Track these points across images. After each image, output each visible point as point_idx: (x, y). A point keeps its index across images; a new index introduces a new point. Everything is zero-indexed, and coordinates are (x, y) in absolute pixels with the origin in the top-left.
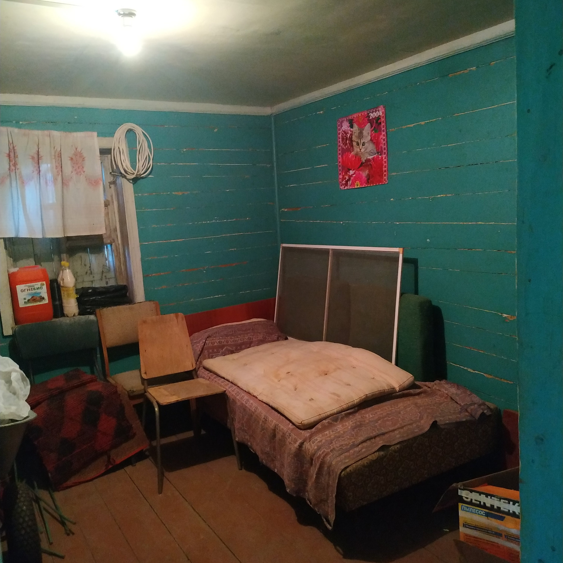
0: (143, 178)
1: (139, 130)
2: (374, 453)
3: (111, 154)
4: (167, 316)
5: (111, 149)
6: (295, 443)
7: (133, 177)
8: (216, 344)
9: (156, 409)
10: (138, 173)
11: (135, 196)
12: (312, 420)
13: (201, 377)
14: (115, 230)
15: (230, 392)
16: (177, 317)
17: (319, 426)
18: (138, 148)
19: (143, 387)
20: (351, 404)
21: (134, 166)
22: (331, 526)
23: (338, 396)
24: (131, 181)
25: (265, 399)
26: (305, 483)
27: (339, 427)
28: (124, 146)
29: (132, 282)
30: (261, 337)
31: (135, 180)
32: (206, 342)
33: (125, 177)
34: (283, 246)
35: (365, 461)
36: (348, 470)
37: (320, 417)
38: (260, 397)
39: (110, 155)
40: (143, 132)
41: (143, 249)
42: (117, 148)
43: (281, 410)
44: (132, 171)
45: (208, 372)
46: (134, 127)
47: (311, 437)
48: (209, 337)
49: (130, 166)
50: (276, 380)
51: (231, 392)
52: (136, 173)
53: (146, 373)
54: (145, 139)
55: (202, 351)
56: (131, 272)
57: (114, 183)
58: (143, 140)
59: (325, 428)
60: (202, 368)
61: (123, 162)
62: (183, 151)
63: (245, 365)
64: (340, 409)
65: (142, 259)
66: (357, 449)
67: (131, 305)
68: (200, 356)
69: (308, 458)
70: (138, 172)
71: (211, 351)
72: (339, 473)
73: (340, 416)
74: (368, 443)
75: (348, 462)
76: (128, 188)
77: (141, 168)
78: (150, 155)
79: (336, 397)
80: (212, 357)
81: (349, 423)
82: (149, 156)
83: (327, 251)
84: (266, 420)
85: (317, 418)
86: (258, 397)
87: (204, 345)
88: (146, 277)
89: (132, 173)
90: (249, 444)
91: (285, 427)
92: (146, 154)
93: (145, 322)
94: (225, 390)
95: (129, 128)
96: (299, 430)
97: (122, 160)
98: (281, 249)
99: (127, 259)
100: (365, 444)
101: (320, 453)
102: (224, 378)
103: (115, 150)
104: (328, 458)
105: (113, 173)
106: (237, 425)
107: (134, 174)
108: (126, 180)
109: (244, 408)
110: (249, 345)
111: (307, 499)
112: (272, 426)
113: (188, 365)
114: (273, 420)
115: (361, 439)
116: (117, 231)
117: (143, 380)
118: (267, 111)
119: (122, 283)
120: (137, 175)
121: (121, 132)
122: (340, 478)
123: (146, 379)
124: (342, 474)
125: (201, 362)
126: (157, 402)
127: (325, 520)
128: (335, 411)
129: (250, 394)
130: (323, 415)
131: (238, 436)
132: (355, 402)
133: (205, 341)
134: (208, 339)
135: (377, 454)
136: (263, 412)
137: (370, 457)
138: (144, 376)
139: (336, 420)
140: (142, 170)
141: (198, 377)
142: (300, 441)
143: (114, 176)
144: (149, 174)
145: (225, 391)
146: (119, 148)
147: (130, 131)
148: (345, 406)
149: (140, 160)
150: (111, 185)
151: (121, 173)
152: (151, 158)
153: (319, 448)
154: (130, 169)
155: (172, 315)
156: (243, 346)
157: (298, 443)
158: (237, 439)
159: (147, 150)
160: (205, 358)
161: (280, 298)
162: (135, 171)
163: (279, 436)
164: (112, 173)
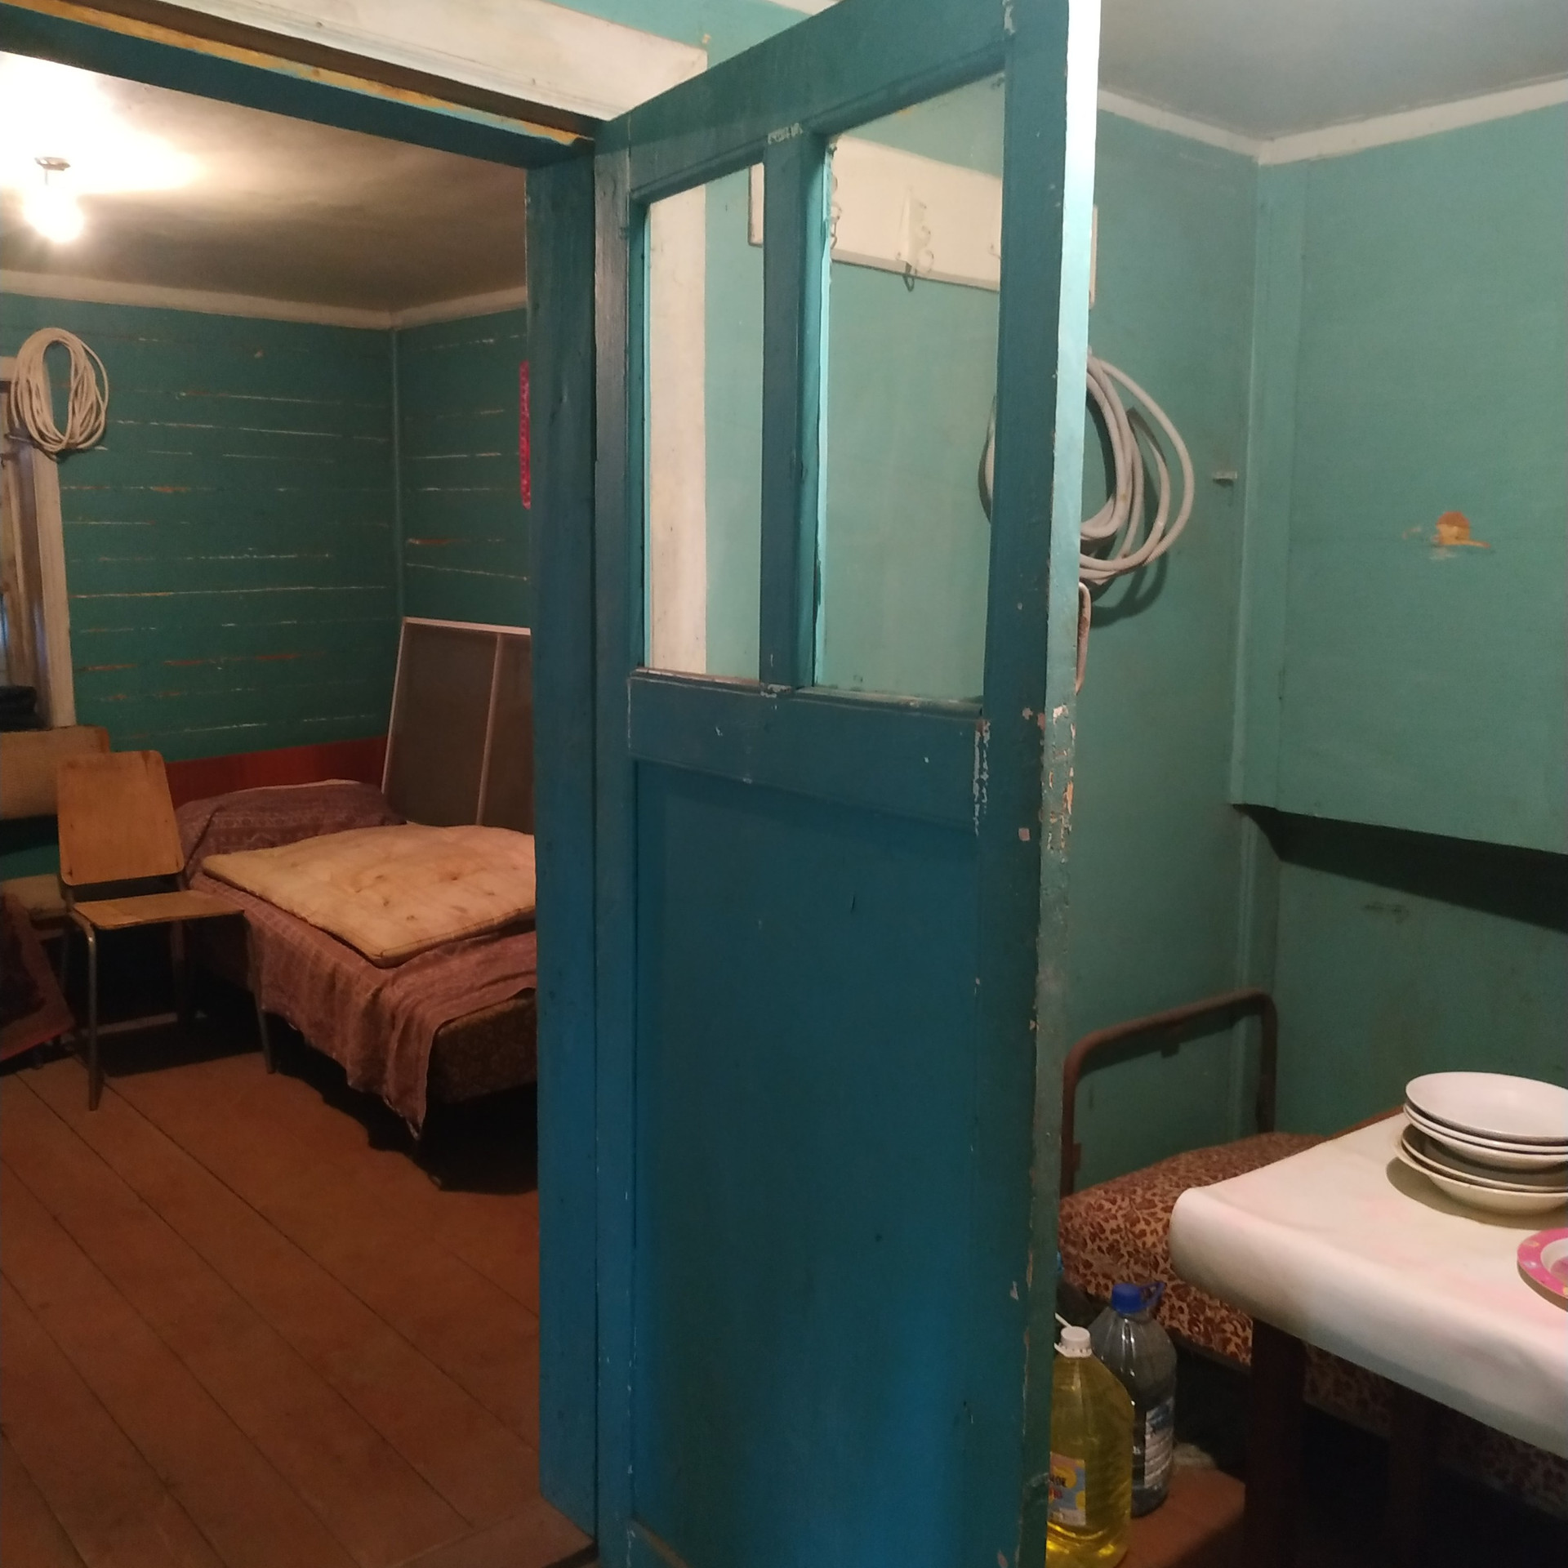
0: (82, 451)
1: (76, 345)
2: (508, 1000)
3: (9, 392)
4: (124, 757)
5: (10, 383)
6: (367, 991)
7: (58, 448)
8: (235, 826)
9: (91, 939)
10: (72, 441)
11: (61, 490)
12: (405, 949)
13: (197, 889)
14: (13, 562)
15: (253, 915)
16: (146, 757)
17: (416, 960)
18: (73, 385)
19: (63, 904)
20: (487, 924)
21: (61, 424)
22: (418, 1132)
23: (463, 910)
24: (54, 457)
25: (320, 921)
26: (382, 1064)
27: (455, 963)
28: (39, 380)
29: (47, 682)
30: (342, 817)
31: (63, 456)
32: (214, 819)
33: (39, 447)
34: (408, 621)
35: (489, 1013)
36: (452, 1025)
37: (421, 945)
38: (311, 920)
39: (4, 396)
40: (86, 351)
41: (76, 609)
42: (23, 382)
43: (347, 936)
44: (57, 436)
45: (212, 880)
46: (66, 339)
47: (394, 980)
48: (220, 809)
49: (52, 424)
50: (351, 891)
51: (256, 913)
52: (65, 439)
53: (71, 873)
54: (89, 365)
55: (202, 839)
56: (45, 660)
57: (13, 457)
58: (85, 367)
59: (425, 964)
60: (201, 873)
61: (36, 414)
62: (179, 396)
63: (294, 865)
64: (460, 933)
65: (72, 633)
66: (477, 994)
67: (45, 732)
68: (197, 848)
69: (388, 1016)
70: (71, 437)
71: (223, 839)
72: (434, 1031)
73: (460, 945)
74: (501, 985)
75: (454, 1013)
76: (47, 474)
77: (78, 430)
78: (101, 402)
79: (458, 913)
80: (226, 852)
81: (475, 956)
82: (98, 402)
83: (492, 636)
84: (318, 958)
85: (415, 946)
86: (309, 920)
87: (208, 826)
88: (78, 671)
89: (57, 439)
90: (288, 1014)
91: (352, 966)
92: (92, 399)
93: (72, 765)
94: (242, 909)
95: (55, 339)
96: (377, 969)
97: (35, 410)
98: (403, 628)
99: (38, 628)
100: (494, 988)
101: (407, 1002)
102: (244, 890)
103: (19, 386)
104: (420, 1010)
105: (13, 435)
106: (265, 979)
107: (60, 441)
108: (41, 453)
109: (279, 942)
110: (314, 830)
111: (384, 1097)
112: (328, 969)
113: (169, 862)
114: (332, 955)
115: (485, 980)
116: (15, 566)
117: (64, 888)
118: (382, 320)
119: (24, 681)
120: (68, 444)
121: (34, 347)
122: (436, 1040)
123: (70, 887)
124: (440, 1033)
125: (199, 862)
126: (94, 926)
127: (411, 1126)
128: (453, 936)
129: (294, 915)
130: (427, 943)
131: (266, 1002)
132: (496, 922)
133: (211, 817)
134: (217, 814)
135: (512, 1003)
136: (312, 943)
137: (498, 1008)
138: (67, 880)
139: (451, 952)
140: (81, 435)
141: (188, 888)
142: (376, 987)
143: (13, 442)
144: (98, 443)
145: (243, 911)
146: (28, 381)
147: (55, 345)
148: (473, 929)
149: (76, 411)
150: (4, 462)
151: (31, 437)
152: (103, 407)
153: (407, 996)
154: (52, 431)
155: (136, 754)
156: (300, 835)
157: (371, 991)
158: (263, 1007)
159: (94, 388)
160: (209, 853)
161: (395, 736)
162: (63, 433)
163: (340, 986)
164: (11, 437)
